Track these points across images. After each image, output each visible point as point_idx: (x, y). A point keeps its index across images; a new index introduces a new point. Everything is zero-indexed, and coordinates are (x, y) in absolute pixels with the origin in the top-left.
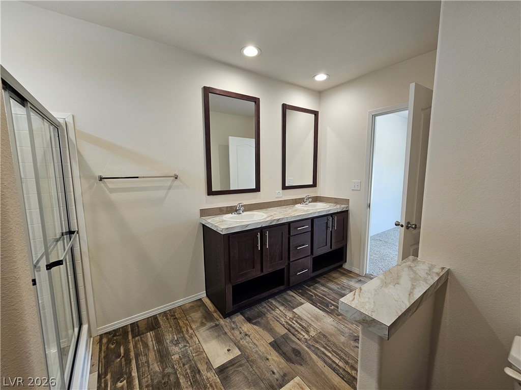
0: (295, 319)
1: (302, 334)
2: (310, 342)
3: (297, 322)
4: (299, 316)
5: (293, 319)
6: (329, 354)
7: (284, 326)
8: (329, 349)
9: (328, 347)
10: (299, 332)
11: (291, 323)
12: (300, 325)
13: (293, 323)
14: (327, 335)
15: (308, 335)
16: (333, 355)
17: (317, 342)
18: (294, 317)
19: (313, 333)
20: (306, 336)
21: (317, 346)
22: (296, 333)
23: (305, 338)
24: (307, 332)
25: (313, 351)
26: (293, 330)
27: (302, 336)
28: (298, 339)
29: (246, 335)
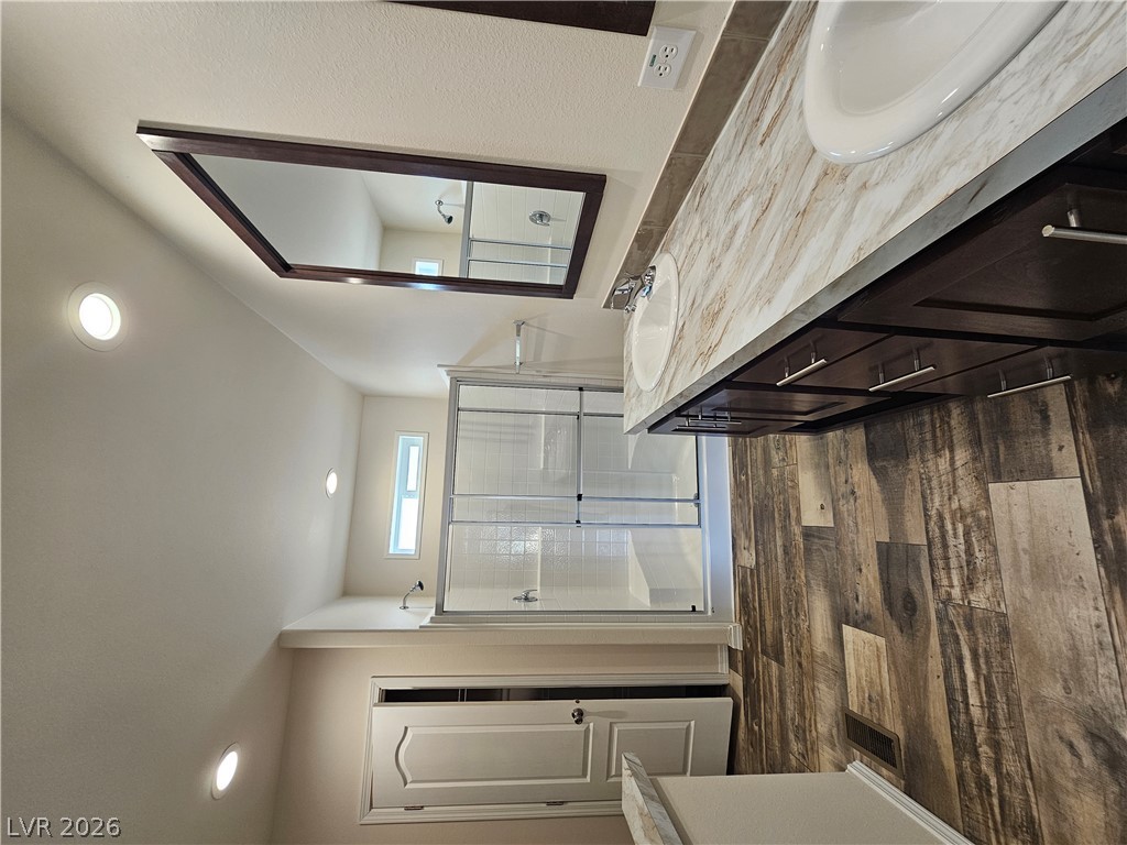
0: (969, 520)
1: (950, 578)
2: (951, 611)
3: (967, 534)
4: (989, 519)
5: (963, 518)
6: (970, 676)
7: (927, 524)
8: (983, 666)
9: (982, 661)
10: (948, 568)
11: (949, 527)
12: (969, 552)
13: (955, 529)
14: (1015, 638)
15: (965, 592)
16: (978, 683)
17: (970, 627)
18: (973, 513)
19: (979, 599)
20: (956, 592)
21: (963, 634)
22: (941, 563)
23: (949, 594)
24: (969, 584)
25: (942, 634)
26: (937, 552)
27: (945, 582)
28: (933, 581)
29: (853, 493)
